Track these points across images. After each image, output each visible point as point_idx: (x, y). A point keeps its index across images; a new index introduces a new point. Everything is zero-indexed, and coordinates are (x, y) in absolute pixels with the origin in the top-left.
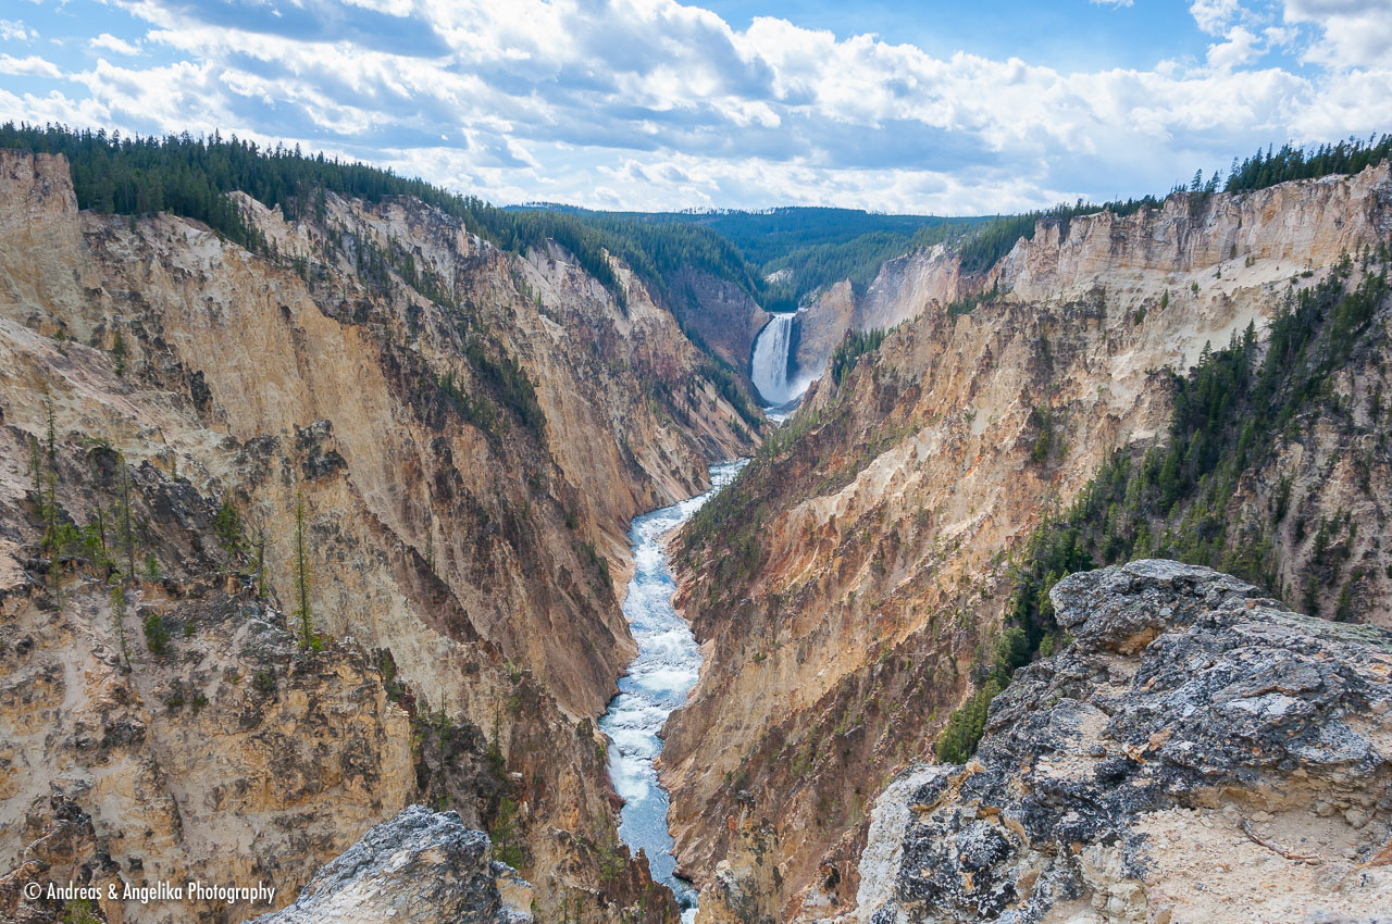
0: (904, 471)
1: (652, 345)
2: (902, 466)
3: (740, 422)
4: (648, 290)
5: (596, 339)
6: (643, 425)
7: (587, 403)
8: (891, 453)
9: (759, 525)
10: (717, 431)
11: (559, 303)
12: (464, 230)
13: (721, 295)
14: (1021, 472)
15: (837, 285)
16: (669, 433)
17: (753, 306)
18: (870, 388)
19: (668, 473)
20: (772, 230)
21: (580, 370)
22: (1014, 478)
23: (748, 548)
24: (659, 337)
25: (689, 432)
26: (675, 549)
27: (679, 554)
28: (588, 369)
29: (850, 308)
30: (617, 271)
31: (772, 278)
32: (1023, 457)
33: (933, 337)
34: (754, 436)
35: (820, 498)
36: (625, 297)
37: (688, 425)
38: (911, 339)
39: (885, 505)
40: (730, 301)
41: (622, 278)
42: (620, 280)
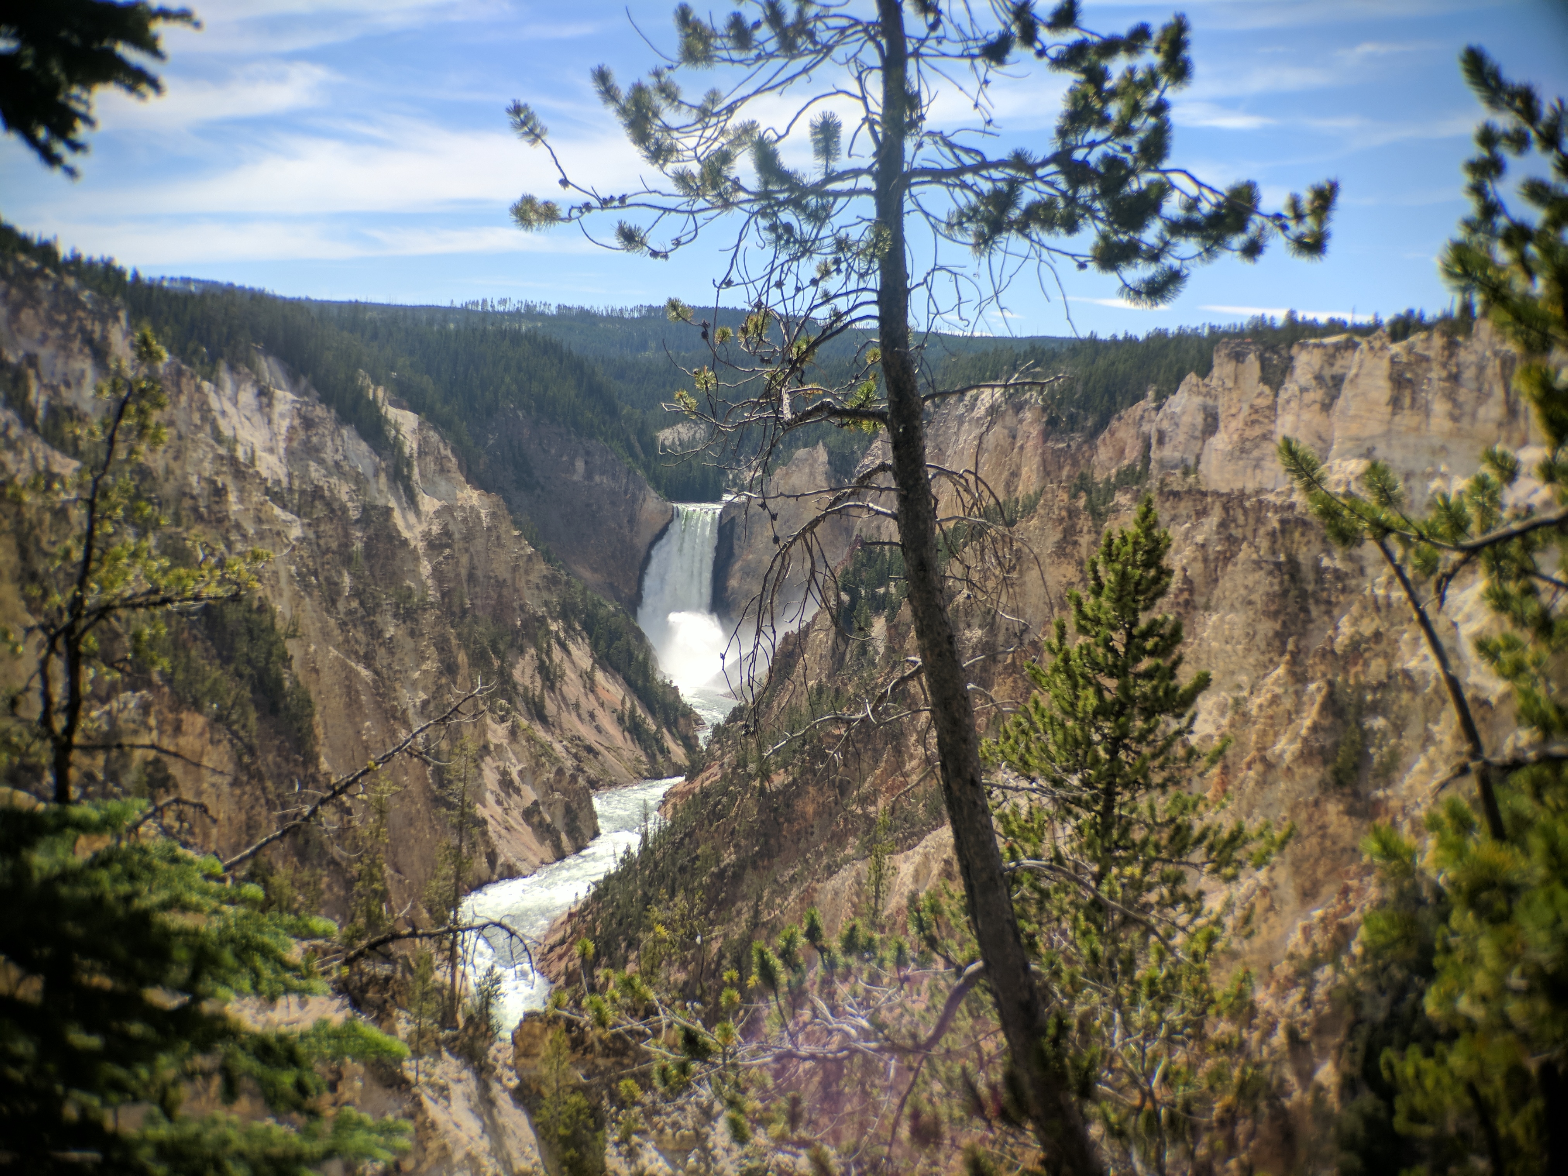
1: (464, 560)
4: (455, 452)
5: (358, 546)
7: (365, 673)
10: (599, 730)
11: (284, 473)
12: (124, 322)
13: (580, 465)
14: (1316, 803)
15: (801, 453)
16: (512, 736)
17: (641, 488)
19: (516, 813)
20: (644, 346)
21: (341, 606)
22: (1303, 815)
24: (479, 543)
25: (544, 733)
26: (557, 968)
27: (571, 976)
28: (355, 604)
30: (392, 413)
31: (666, 436)
32: (1314, 773)
33: (1061, 554)
34: (669, 742)
35: (875, 857)
36: (410, 465)
37: (543, 720)
40: (597, 479)
41: (404, 430)
42: (398, 431)
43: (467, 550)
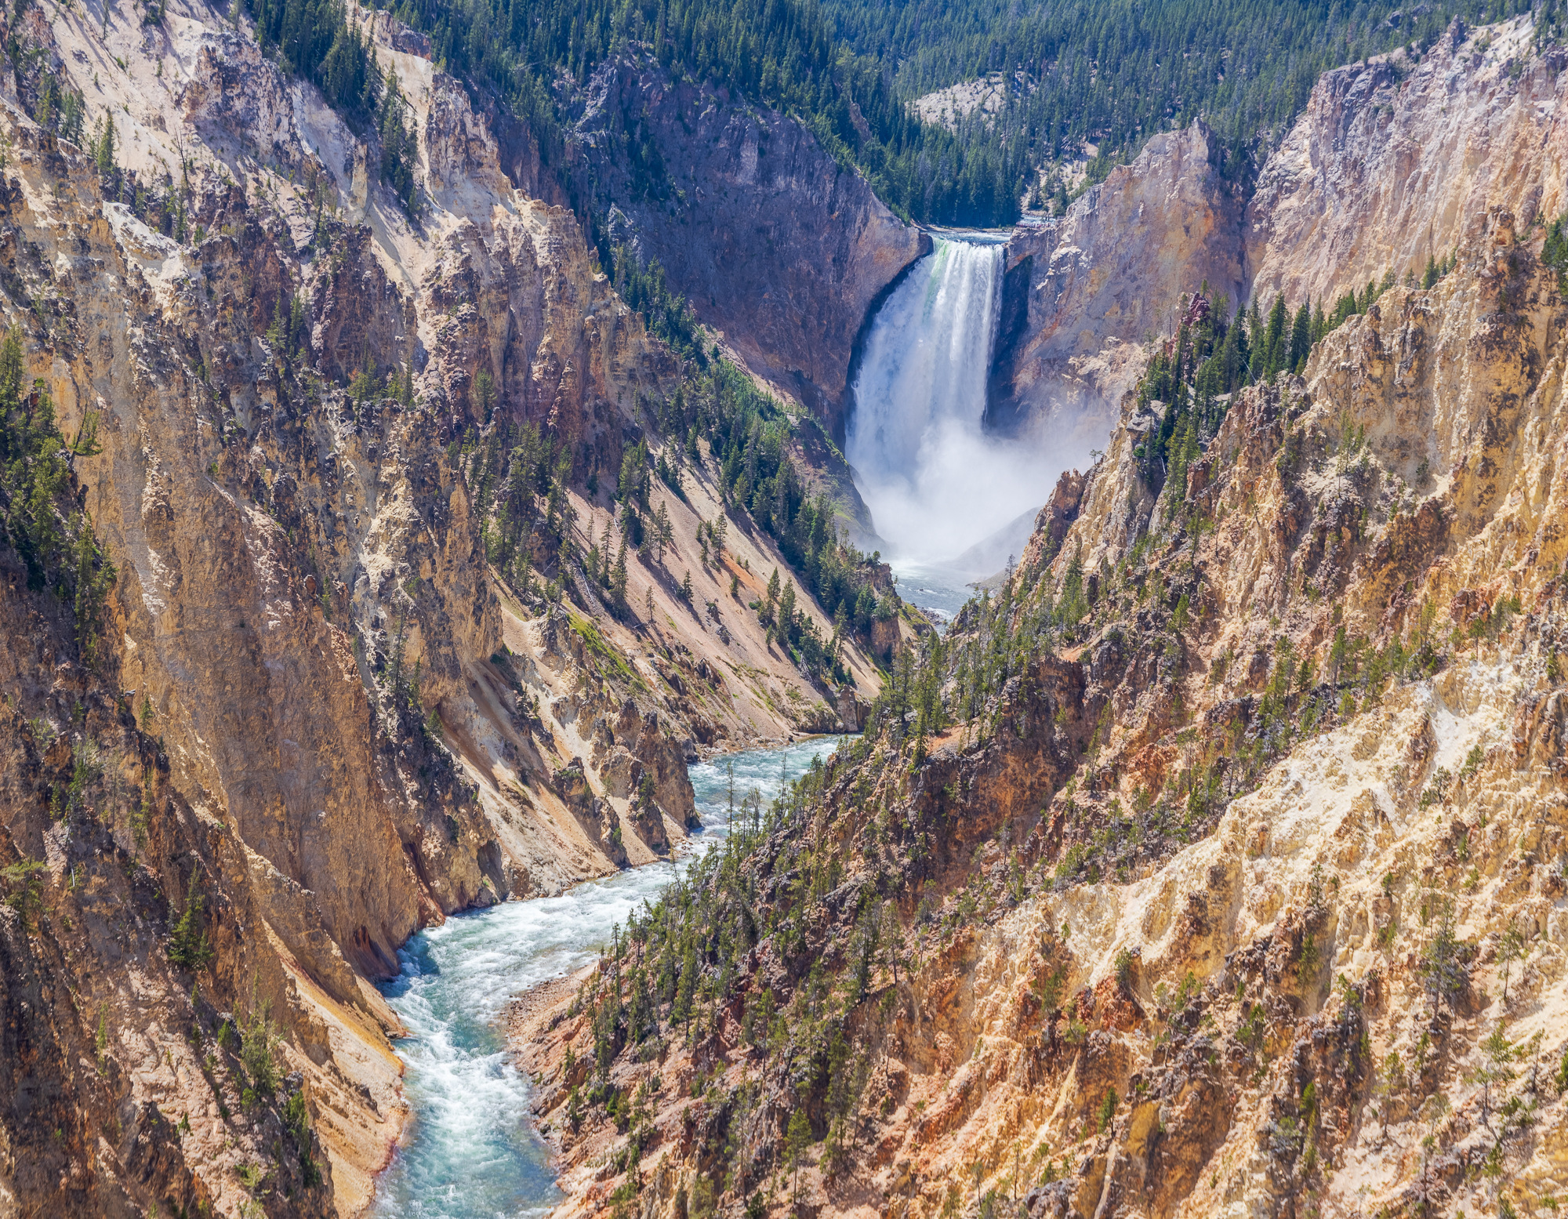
0: (1390, 808)
1: (498, 324)
2: (1378, 787)
3: (805, 605)
4: (494, 130)
6: (459, 606)
7: (261, 520)
8: (1342, 740)
9: (865, 977)
10: (726, 638)
11: (174, 162)
13: (750, 156)
15: (1158, 140)
16: (550, 641)
17: (861, 200)
18: (1270, 503)
23: (821, 1060)
24: (527, 295)
25: (621, 638)
26: (558, 1057)
27: (576, 1072)
29: (1203, 225)
30: (386, 57)
31: (932, 107)
33: (1494, 342)
34: (854, 660)
35: (1088, 889)
36: (411, 151)
37: (621, 613)
38: (1419, 342)
39: (1319, 921)
40: (780, 182)
41: (405, 87)
42: (394, 91)
43: (504, 307)
